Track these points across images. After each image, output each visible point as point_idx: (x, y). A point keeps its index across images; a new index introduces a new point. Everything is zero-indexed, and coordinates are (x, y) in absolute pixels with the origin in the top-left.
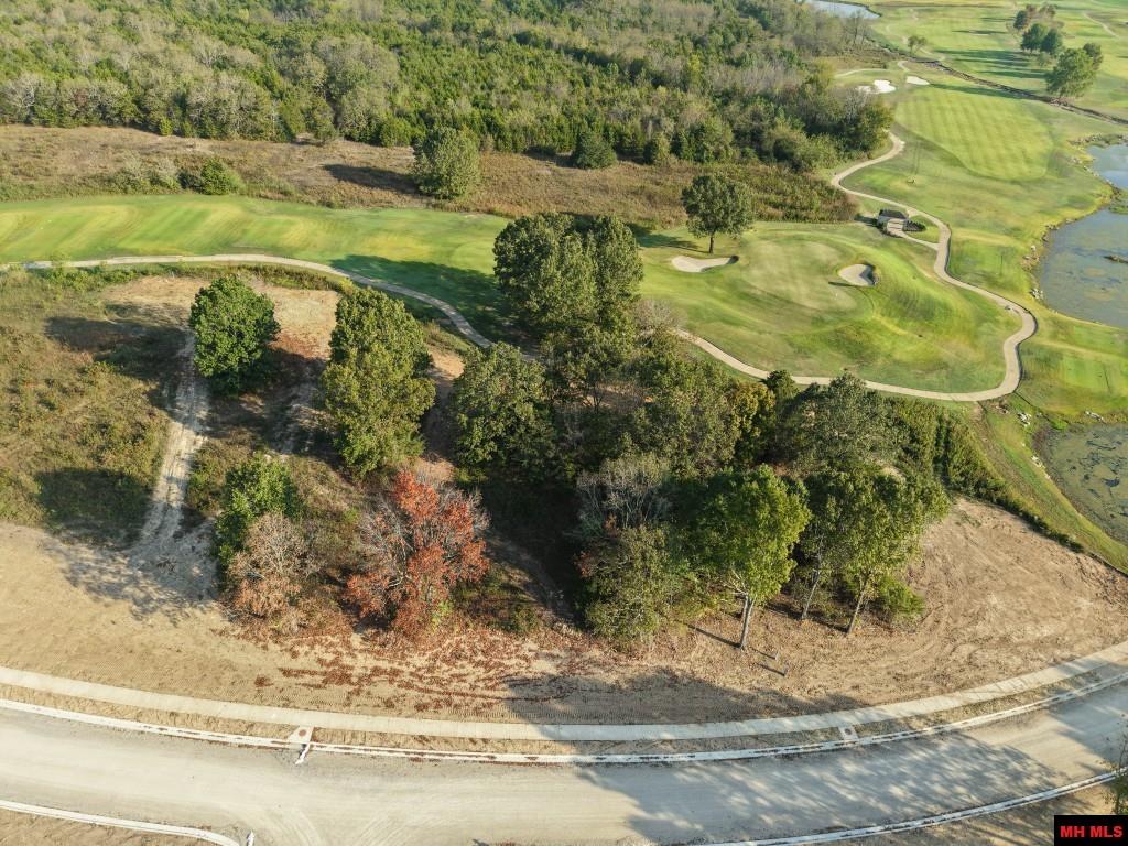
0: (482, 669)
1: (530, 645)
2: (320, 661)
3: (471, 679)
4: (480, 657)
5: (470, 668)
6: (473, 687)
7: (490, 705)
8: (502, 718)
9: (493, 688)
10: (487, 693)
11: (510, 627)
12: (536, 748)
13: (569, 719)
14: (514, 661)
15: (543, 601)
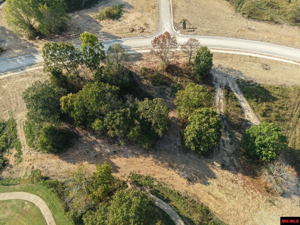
0: (150, 61)
1: (141, 67)
2: (181, 59)
3: (152, 59)
4: (151, 63)
5: (153, 61)
6: (152, 58)
7: (148, 55)
8: (146, 53)
9: (148, 58)
10: (149, 57)
11: (146, 69)
12: (140, 49)
13: (134, 54)
14: (145, 63)
15: (138, 76)
